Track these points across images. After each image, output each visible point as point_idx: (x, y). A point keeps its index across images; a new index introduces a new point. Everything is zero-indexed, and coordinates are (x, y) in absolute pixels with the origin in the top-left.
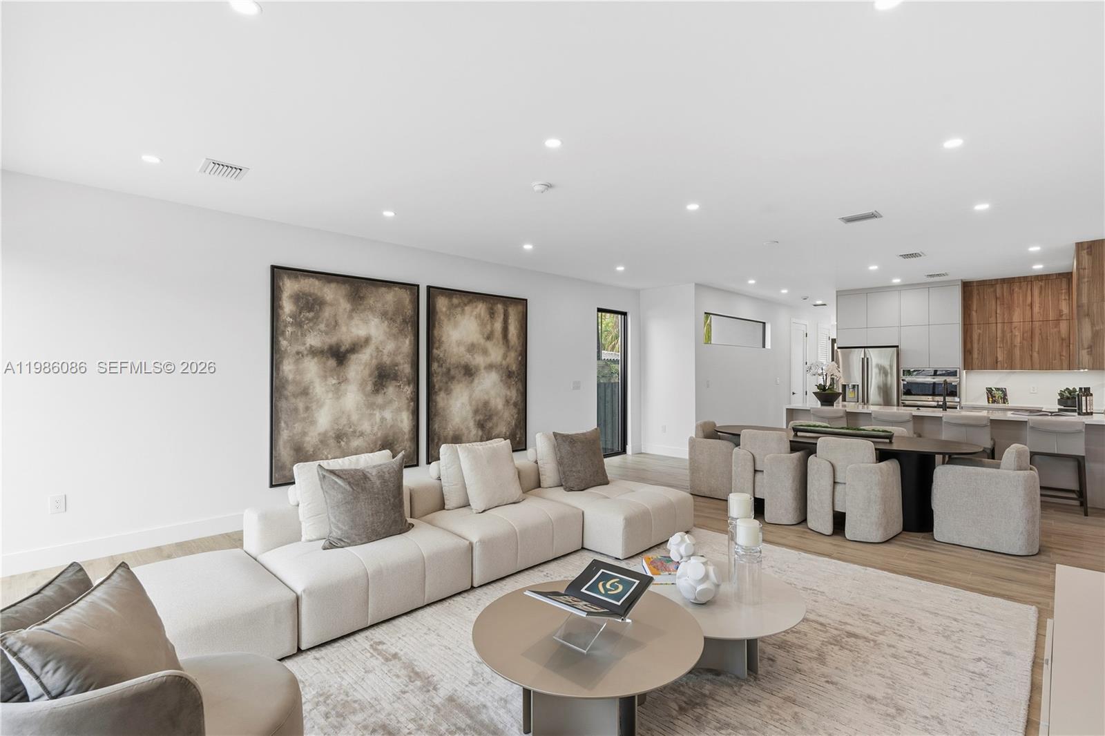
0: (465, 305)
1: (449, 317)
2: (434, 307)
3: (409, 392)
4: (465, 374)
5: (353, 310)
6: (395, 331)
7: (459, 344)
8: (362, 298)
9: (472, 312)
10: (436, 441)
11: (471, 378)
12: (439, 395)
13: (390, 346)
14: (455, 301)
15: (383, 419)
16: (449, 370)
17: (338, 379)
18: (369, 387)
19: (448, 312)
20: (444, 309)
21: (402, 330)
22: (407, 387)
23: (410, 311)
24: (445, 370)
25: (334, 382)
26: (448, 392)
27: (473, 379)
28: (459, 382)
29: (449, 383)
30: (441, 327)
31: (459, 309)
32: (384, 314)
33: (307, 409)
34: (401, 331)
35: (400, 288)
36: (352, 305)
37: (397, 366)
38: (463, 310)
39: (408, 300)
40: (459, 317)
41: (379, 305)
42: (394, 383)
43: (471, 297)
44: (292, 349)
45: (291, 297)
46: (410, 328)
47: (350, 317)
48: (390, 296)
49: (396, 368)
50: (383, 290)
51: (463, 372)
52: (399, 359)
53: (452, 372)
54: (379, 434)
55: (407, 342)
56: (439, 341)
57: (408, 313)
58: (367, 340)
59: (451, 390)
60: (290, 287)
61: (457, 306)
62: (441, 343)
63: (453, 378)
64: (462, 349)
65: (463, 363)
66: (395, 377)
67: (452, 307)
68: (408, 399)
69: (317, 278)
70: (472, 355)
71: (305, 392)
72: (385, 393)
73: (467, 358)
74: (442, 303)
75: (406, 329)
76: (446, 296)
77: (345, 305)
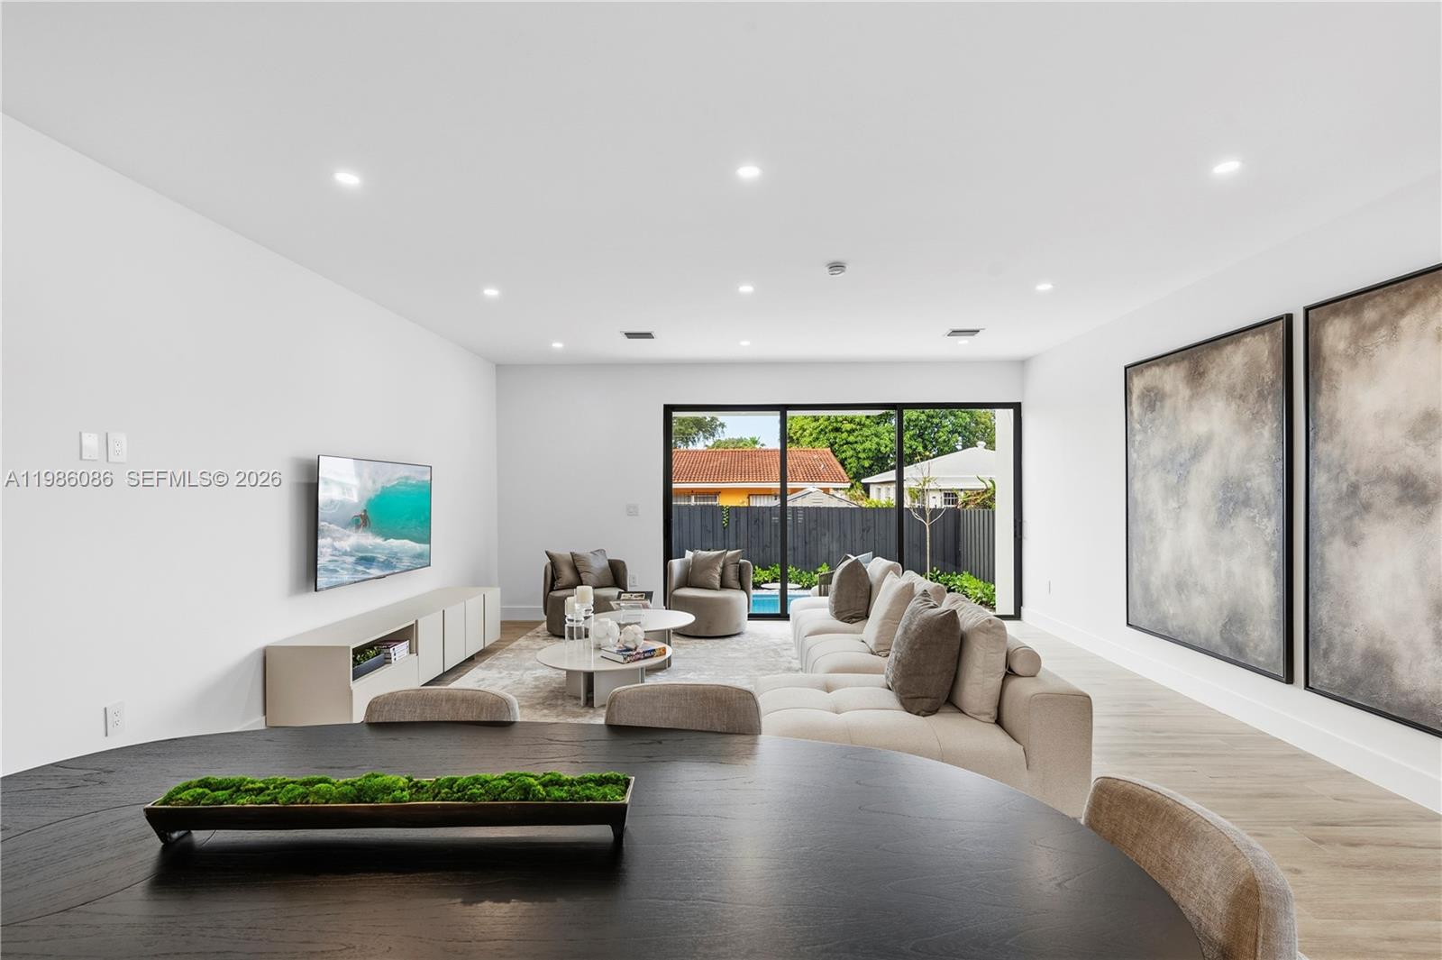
0: (1402, 313)
1: (1352, 360)
2: (1318, 348)
3: (1269, 530)
4: (1401, 501)
5: (1192, 397)
6: (1247, 415)
7: (1382, 420)
8: (1202, 375)
9: (1423, 325)
10: (1324, 646)
11: (1423, 510)
12: (1330, 543)
13: (1240, 445)
14: (1370, 315)
15: (1230, 574)
16: (1354, 489)
17: (1178, 502)
18: (1213, 517)
19: (1351, 351)
20: (1342, 346)
21: (1257, 413)
22: (1265, 520)
23: (1270, 374)
24: (1344, 487)
25: (1175, 505)
26: (1354, 541)
27: (1430, 513)
28: (1385, 517)
29: (1356, 520)
30: (1333, 389)
31: (1383, 331)
32: (1231, 392)
33: (1152, 540)
34: (1256, 416)
35: (1254, 335)
36: (1191, 389)
37: (1249, 480)
38: (1394, 329)
39: (1267, 353)
40: (1382, 353)
41: (1223, 378)
42: (1246, 512)
43: (1413, 290)
44: (1140, 463)
45: (1139, 397)
46: (1270, 407)
47: (1190, 408)
48: (1236, 358)
49: (1249, 484)
50: (1230, 348)
51: (1394, 491)
52: (1254, 468)
53: (1364, 493)
54: (1225, 598)
55: (1266, 433)
56: (1330, 421)
57: (1267, 380)
58: (1209, 438)
59: (1362, 537)
60: (1138, 384)
61: (1374, 328)
62: (1334, 425)
63: (1367, 507)
64: (1395, 434)
65: (1396, 469)
66: (1246, 503)
67: (1364, 332)
68: (1267, 543)
69: (1158, 365)
70: (1426, 447)
71: (1150, 518)
72: (1232, 528)
73: (1411, 456)
74: (1336, 334)
75: (1263, 411)
76: (1346, 313)
77: (1185, 392)
